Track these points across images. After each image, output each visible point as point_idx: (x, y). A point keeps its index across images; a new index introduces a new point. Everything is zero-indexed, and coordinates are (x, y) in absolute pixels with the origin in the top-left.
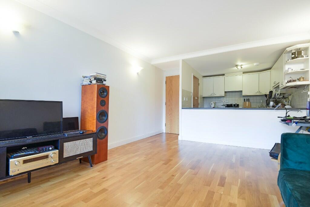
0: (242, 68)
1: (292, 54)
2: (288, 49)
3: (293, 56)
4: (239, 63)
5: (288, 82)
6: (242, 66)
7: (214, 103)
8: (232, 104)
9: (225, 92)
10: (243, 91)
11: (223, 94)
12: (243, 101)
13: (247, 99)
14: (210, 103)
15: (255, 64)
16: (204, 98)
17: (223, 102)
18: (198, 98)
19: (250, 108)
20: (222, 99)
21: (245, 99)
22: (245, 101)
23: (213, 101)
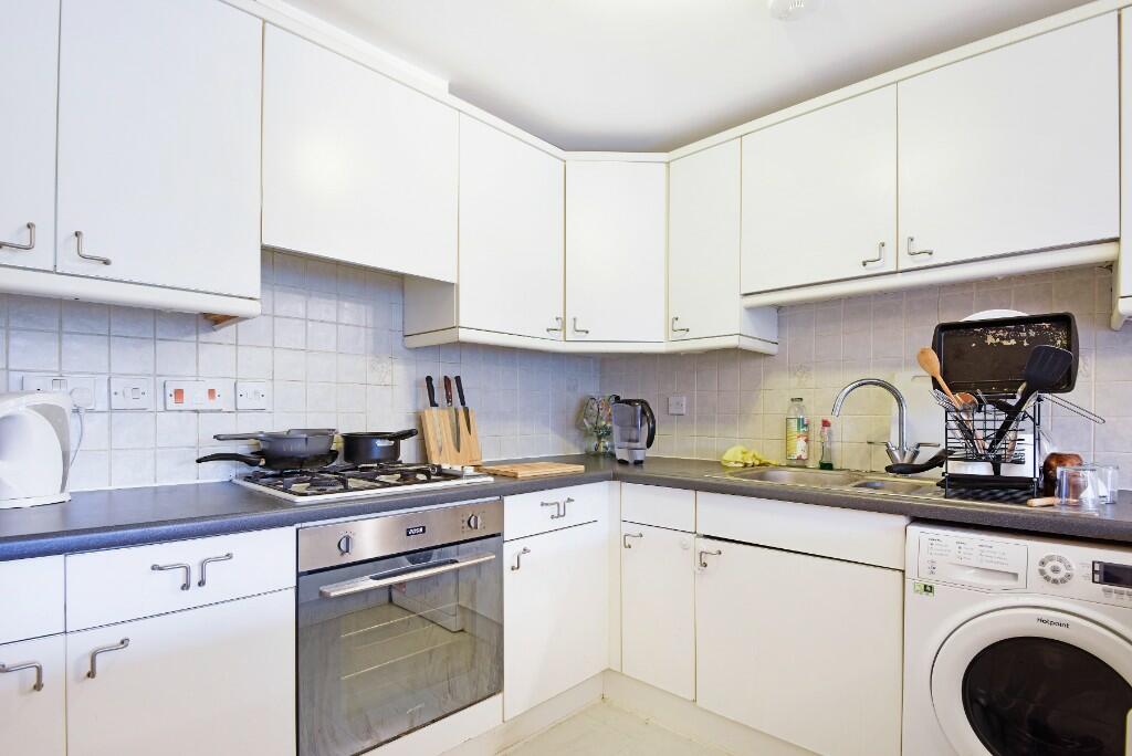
7: (51, 414)
8: (327, 434)
13: (447, 381)
21: (429, 379)
22: (433, 404)
23: (16, 376)
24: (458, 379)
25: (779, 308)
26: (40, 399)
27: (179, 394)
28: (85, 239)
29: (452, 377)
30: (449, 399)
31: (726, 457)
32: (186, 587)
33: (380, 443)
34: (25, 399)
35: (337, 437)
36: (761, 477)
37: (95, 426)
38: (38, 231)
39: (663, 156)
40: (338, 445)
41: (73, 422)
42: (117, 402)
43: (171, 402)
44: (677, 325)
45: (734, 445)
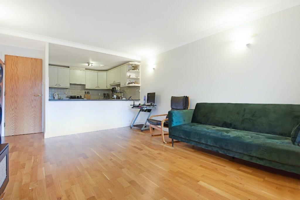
0: (92, 66)
1: (133, 67)
2: (131, 63)
3: (133, 68)
4: (91, 62)
5: (129, 83)
6: (92, 64)
8: (75, 96)
9: (70, 84)
10: (86, 85)
11: (68, 86)
12: (84, 93)
13: (88, 92)
15: (101, 65)
17: (66, 93)
19: (89, 99)
20: (65, 90)
22: (86, 94)
23: (56, 92)
28: (59, 84)
33: (79, 97)
38: (57, 84)
39: (106, 71)
42: (61, 94)
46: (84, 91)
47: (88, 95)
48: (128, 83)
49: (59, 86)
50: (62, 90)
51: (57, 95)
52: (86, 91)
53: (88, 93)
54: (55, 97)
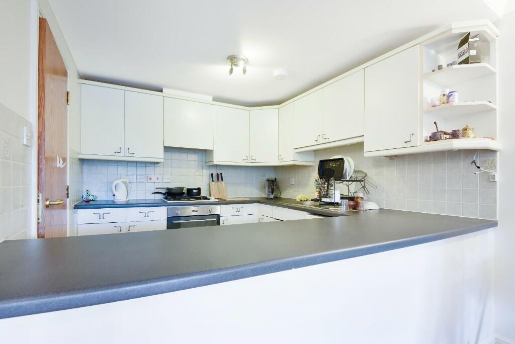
6: (247, 68)
7: (125, 183)
8: (182, 189)
10: (215, 152)
11: (158, 154)
13: (218, 174)
14: (112, 183)
16: (83, 161)
17: (154, 179)
18: (64, 160)
20: (150, 170)
21: (212, 174)
22: (213, 181)
23: (119, 175)
24: (221, 174)
25: (315, 151)
26: (123, 180)
27: (150, 178)
28: (130, 149)
29: (219, 173)
30: (218, 179)
31: (296, 198)
32: (145, 217)
33: (194, 191)
34: (120, 180)
35: (184, 189)
36: (302, 204)
37: (134, 185)
38: (122, 149)
39: (278, 106)
40: (185, 191)
41: (129, 185)
42: (138, 181)
43: (149, 180)
44: (280, 157)
45: (300, 194)
46: (206, 173)
47: (219, 183)
48: (427, 134)
49: (128, 155)
50: (141, 171)
51: (123, 187)
52: (215, 172)
53: (220, 177)
54: (115, 193)
